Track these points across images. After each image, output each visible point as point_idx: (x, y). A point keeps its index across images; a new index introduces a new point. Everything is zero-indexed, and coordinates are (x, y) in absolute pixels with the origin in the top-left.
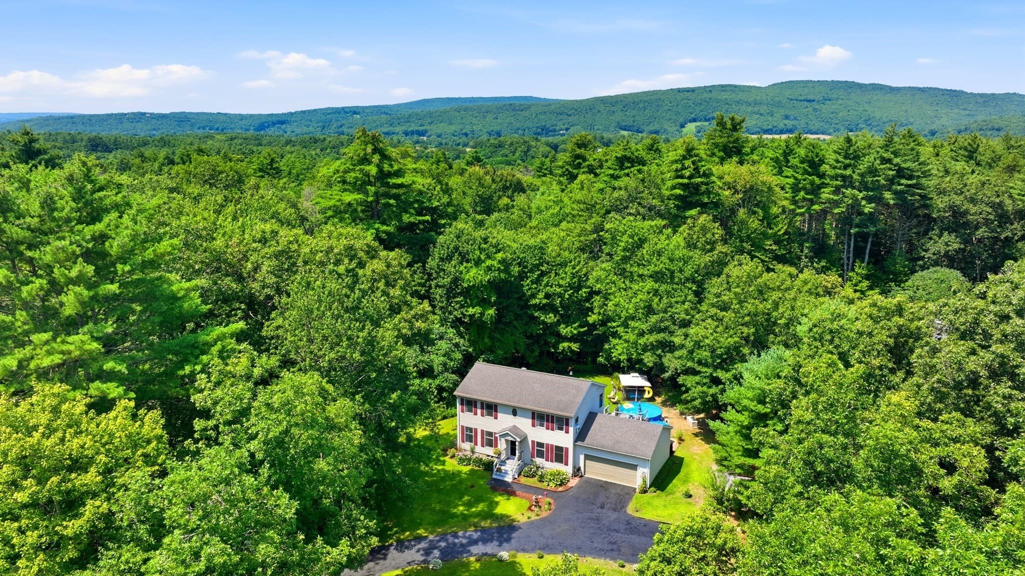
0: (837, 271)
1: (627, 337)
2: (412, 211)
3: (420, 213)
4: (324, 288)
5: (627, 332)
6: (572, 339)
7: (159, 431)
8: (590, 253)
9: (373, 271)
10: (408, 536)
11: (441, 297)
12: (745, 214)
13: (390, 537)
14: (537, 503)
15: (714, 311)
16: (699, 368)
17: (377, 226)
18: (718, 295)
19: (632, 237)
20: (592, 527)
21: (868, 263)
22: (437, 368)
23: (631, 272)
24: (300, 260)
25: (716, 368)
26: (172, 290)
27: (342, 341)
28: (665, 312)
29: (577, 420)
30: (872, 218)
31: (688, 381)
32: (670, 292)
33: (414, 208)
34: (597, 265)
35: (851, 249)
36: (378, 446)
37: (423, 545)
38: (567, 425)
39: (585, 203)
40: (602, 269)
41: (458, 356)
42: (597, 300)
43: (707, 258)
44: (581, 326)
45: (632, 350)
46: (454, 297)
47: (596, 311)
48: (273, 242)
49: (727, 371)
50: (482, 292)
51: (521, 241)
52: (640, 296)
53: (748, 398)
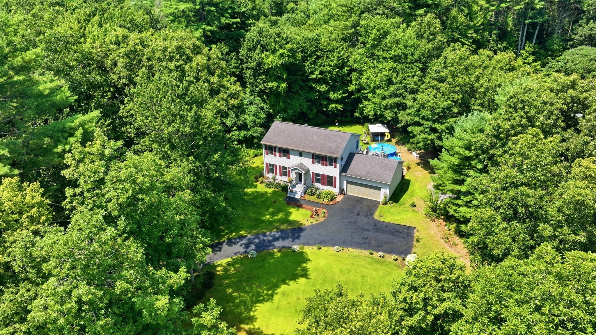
0: (513, 49)
1: (374, 100)
2: (227, 15)
3: (233, 17)
4: (160, 80)
5: (374, 97)
6: (338, 102)
7: (39, 199)
8: (350, 42)
9: (198, 64)
10: (235, 236)
11: (250, 75)
12: (456, 12)
13: (223, 236)
14: (317, 213)
15: (434, 83)
16: (422, 122)
17: (203, 26)
18: (438, 72)
19: (378, 30)
20: (352, 228)
21: (535, 44)
22: (250, 124)
23: (378, 56)
24: (145, 58)
25: (434, 121)
26: (39, 90)
27: (176, 119)
28: (401, 83)
29: (342, 159)
30: (541, 12)
31: (415, 130)
32: (404, 69)
33: (228, 13)
34: (355, 51)
35: (525, 35)
36: (207, 188)
37: (244, 241)
38: (336, 162)
39: (346, 6)
40: (358, 54)
41: (263, 115)
42: (354, 75)
43: (430, 46)
44: (344, 93)
45: (378, 109)
46: (259, 75)
47: (354, 82)
48: (125, 45)
49: (442, 123)
50: (277, 72)
51: (303, 35)
52: (384, 73)
53: (459, 146)
